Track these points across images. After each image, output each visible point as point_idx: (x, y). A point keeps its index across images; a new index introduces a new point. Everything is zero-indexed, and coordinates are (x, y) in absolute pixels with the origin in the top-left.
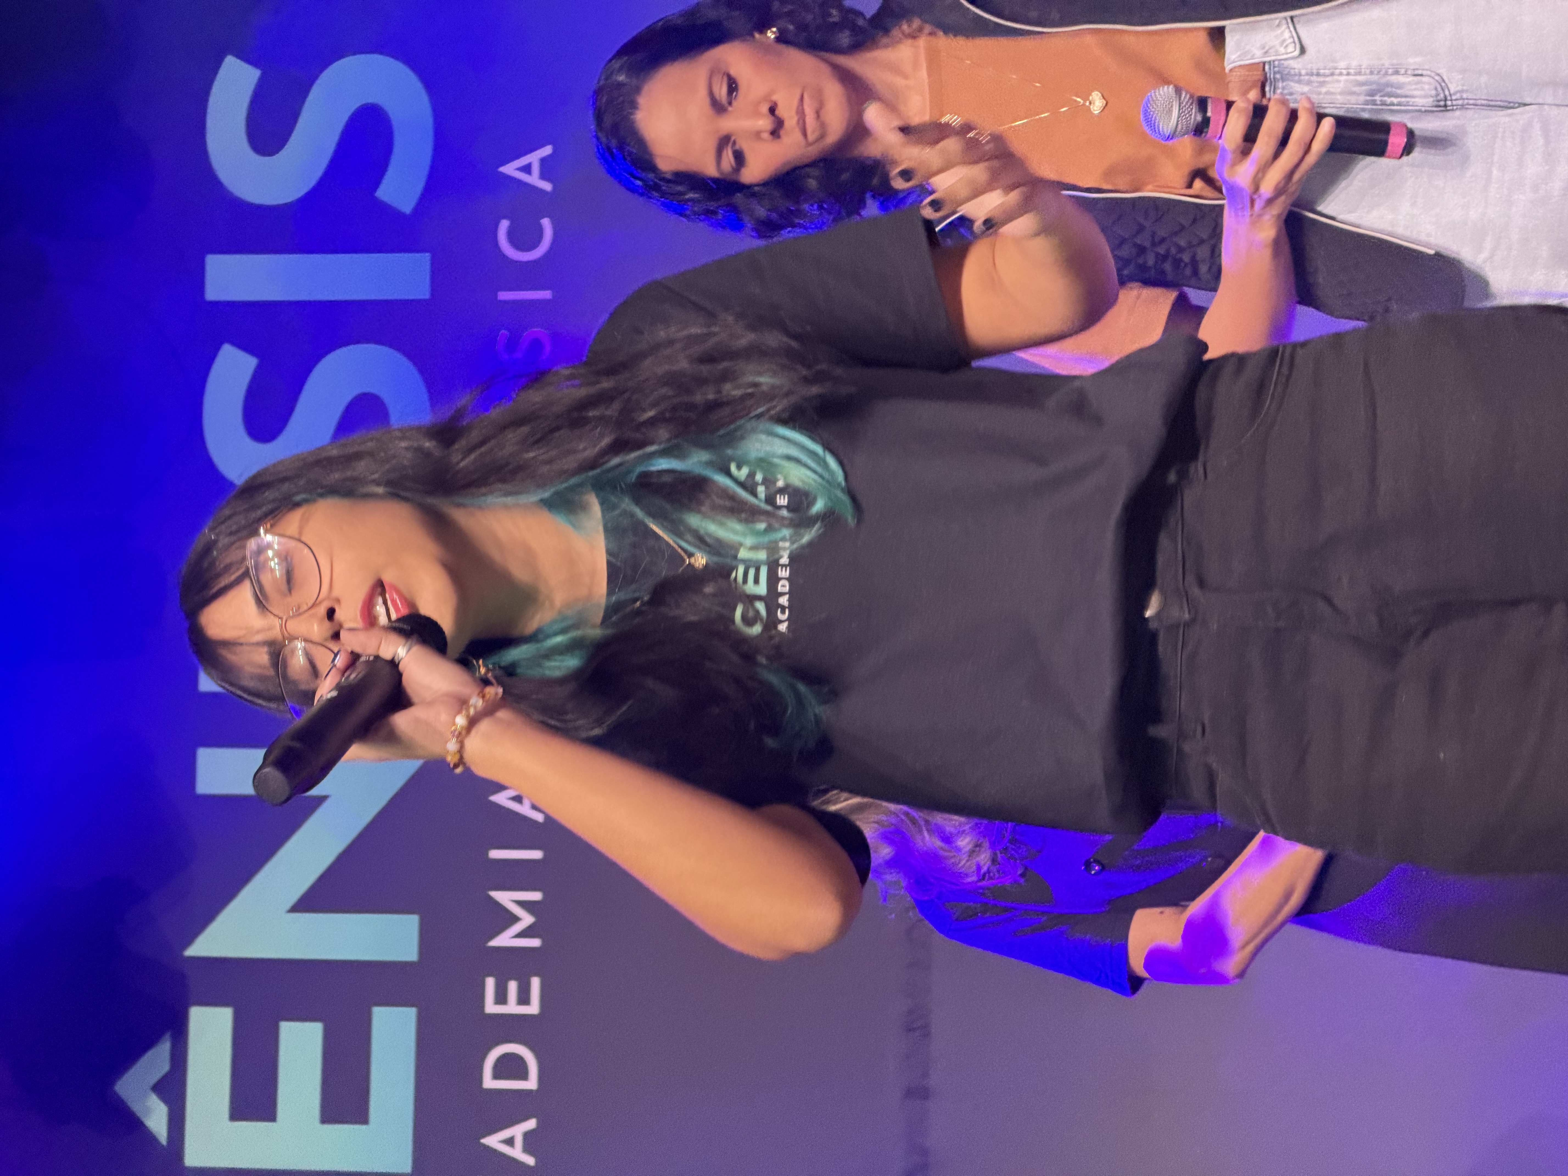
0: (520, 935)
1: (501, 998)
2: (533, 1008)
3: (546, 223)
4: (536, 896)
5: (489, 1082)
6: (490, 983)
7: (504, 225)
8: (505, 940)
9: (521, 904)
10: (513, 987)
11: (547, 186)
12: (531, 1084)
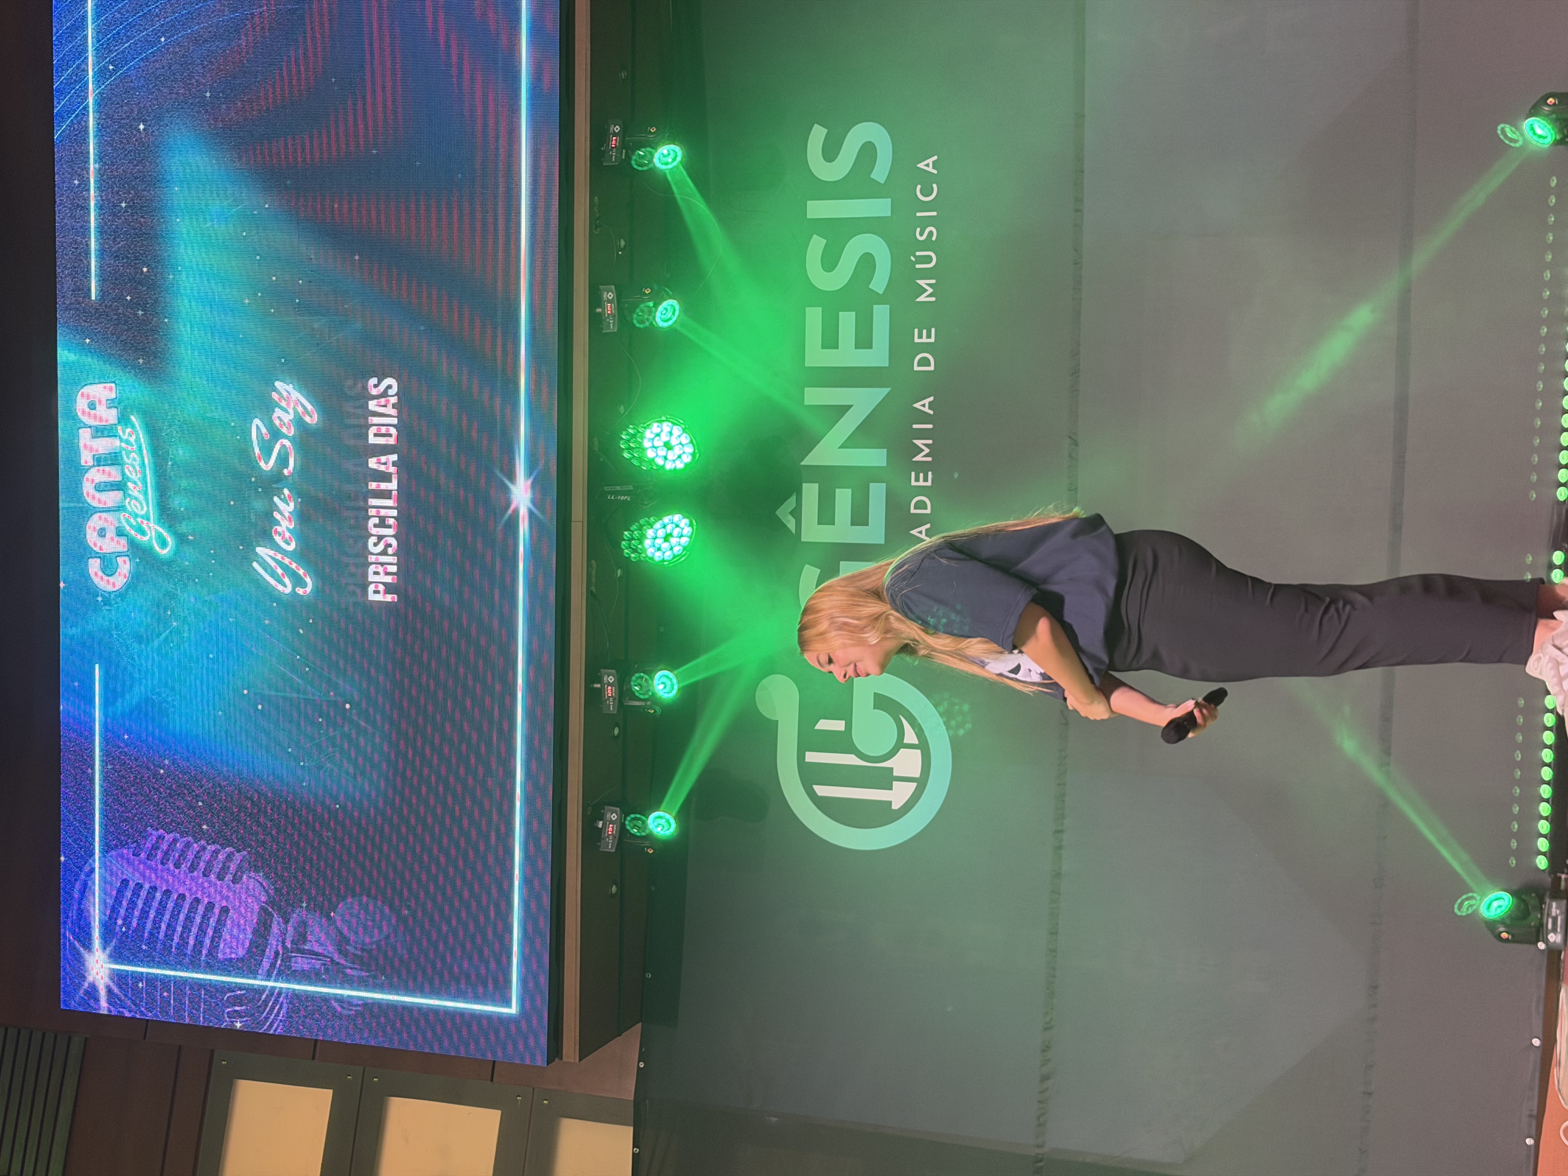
0: (925, 456)
1: (917, 480)
2: (929, 483)
3: (935, 186)
4: (930, 442)
5: (913, 511)
6: (913, 474)
7: (919, 187)
8: (919, 458)
9: (925, 445)
10: (921, 475)
11: (935, 172)
12: (928, 511)
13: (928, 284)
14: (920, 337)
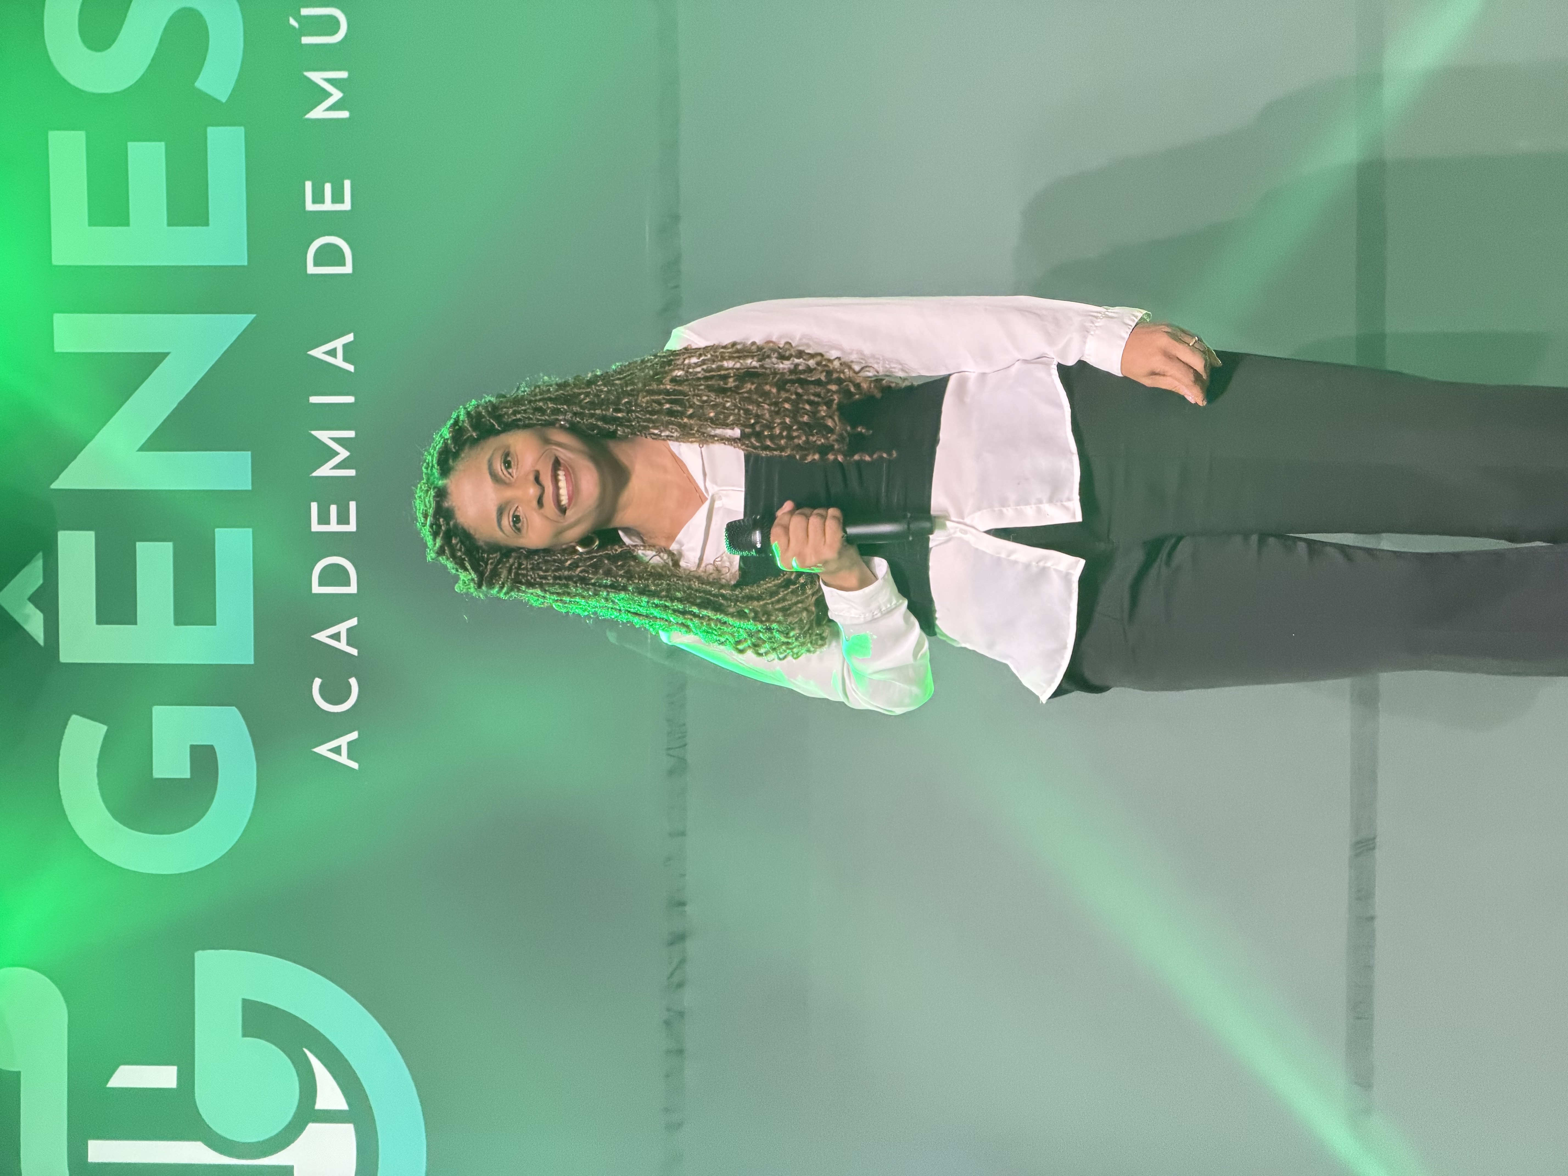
0: (341, 465)
1: (324, 520)
2: (352, 527)
6: (314, 507)
8: (325, 471)
9: (340, 441)
10: (333, 509)
13: (329, 81)
14: (318, 198)
